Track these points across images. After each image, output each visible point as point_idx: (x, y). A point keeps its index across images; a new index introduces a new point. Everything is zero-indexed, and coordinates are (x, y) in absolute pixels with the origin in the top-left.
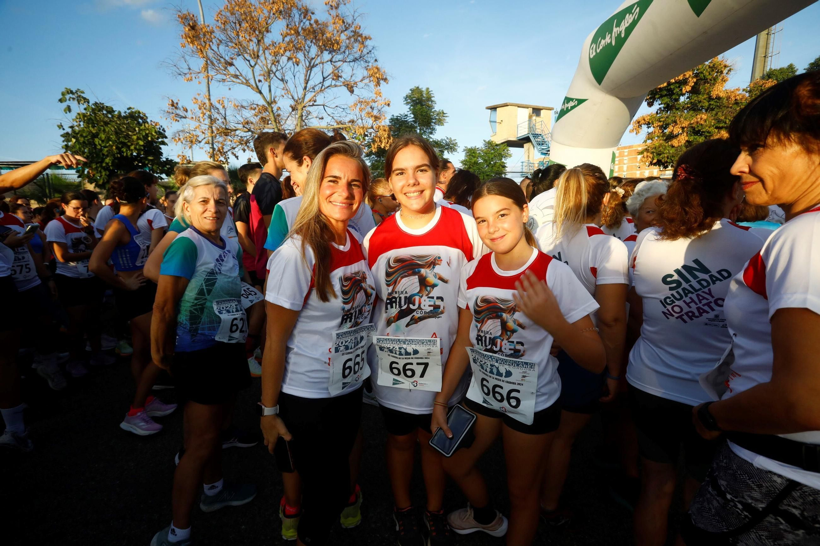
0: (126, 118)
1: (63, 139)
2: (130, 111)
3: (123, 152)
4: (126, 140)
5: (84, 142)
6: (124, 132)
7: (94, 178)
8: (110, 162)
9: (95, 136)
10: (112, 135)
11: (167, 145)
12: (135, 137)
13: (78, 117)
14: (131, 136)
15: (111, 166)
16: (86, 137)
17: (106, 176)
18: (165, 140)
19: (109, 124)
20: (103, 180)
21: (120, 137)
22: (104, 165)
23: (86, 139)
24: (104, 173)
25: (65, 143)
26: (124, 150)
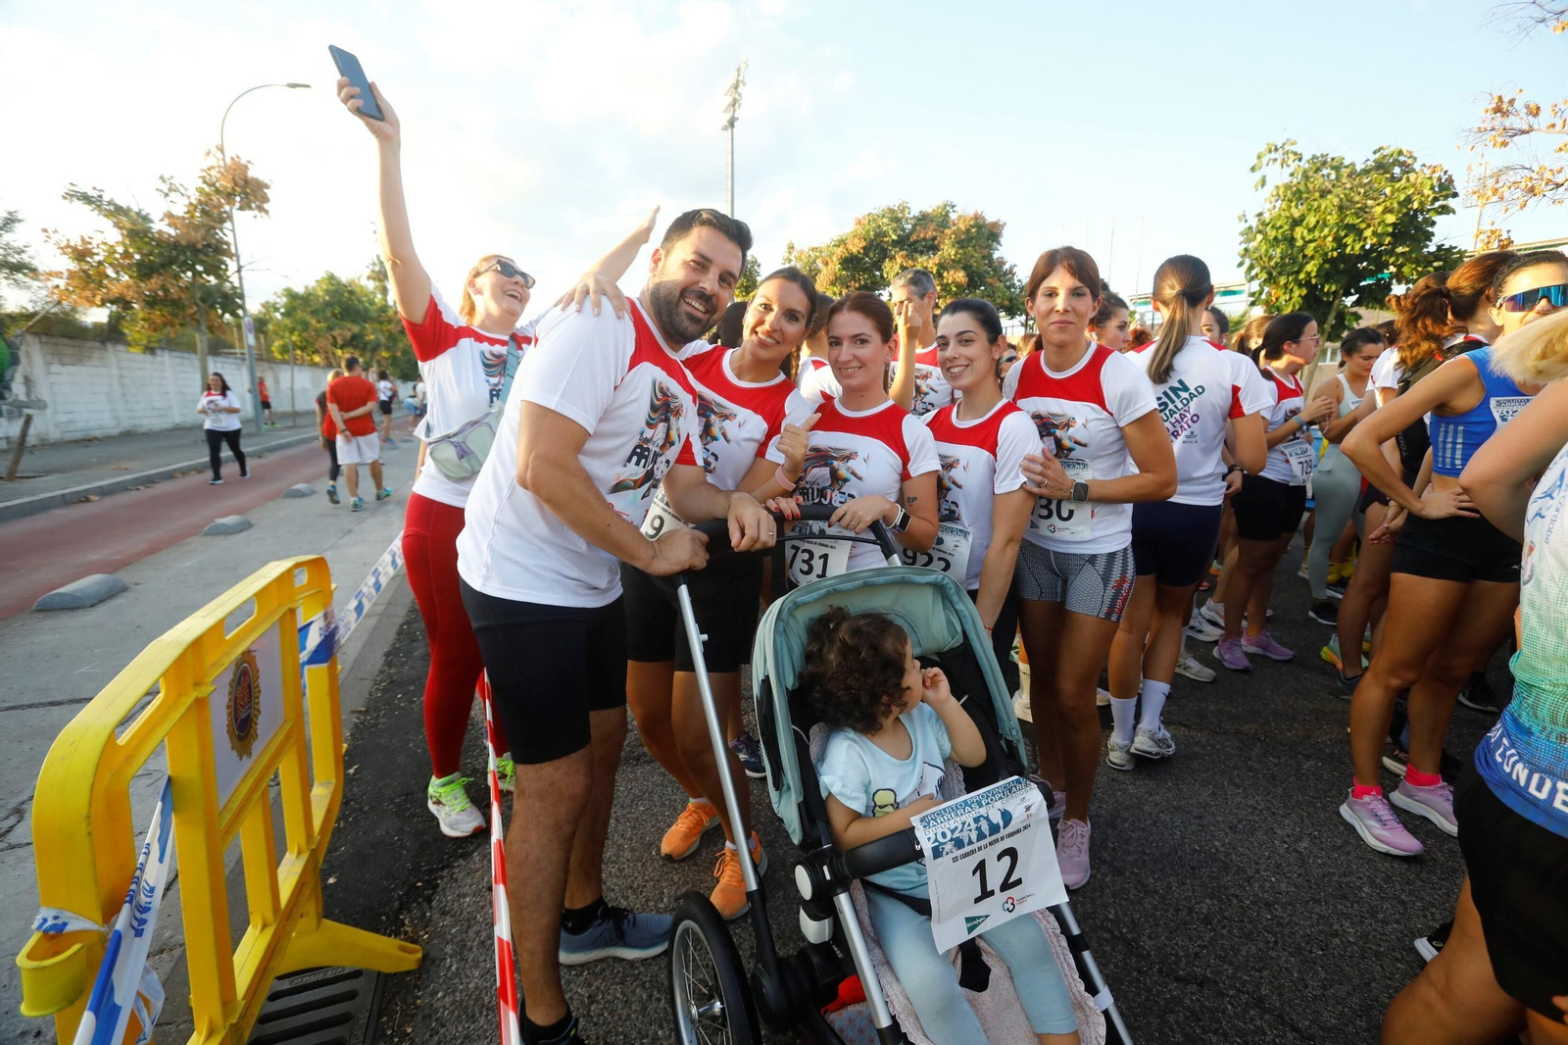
0: (1366, 172)
1: (1242, 239)
2: (1378, 155)
3: (1346, 245)
4: (1358, 218)
5: (1276, 238)
6: (1358, 203)
7: (1278, 304)
8: (1315, 269)
9: (1296, 223)
10: (1330, 214)
11: (1454, 212)
12: (1379, 209)
13: (1275, 193)
14: (1372, 207)
15: (1315, 277)
16: (1281, 227)
17: (1300, 299)
18: (1451, 202)
19: (1330, 192)
20: (1294, 306)
21: (1347, 215)
22: (1302, 276)
23: (1280, 231)
24: (1296, 293)
25: (1244, 246)
26: (1349, 240)
